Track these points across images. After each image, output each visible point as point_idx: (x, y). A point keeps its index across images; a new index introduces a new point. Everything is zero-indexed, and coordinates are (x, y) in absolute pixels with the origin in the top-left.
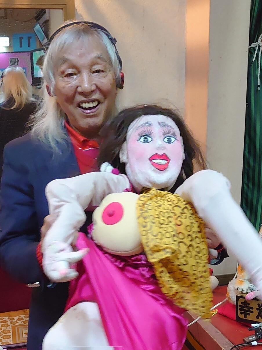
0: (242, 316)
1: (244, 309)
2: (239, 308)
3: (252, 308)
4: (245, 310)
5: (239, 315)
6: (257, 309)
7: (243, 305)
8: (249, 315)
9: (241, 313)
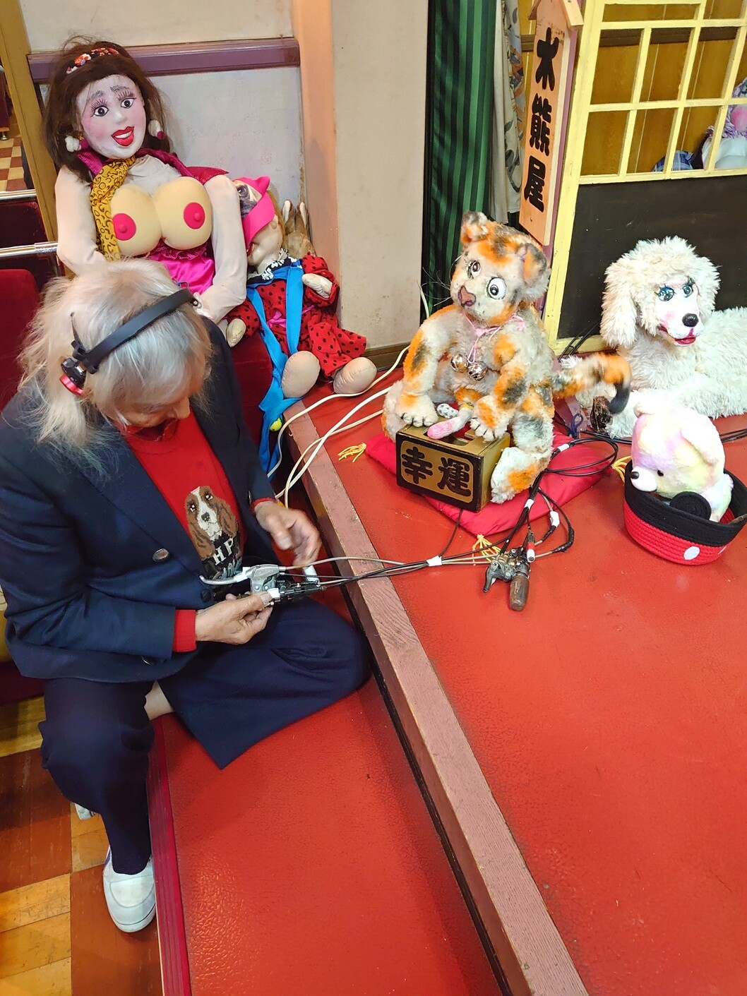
0: (409, 479)
1: (413, 464)
2: (403, 460)
3: (430, 466)
4: (414, 466)
5: (404, 474)
6: (440, 468)
7: (412, 456)
8: (424, 478)
9: (406, 471)
